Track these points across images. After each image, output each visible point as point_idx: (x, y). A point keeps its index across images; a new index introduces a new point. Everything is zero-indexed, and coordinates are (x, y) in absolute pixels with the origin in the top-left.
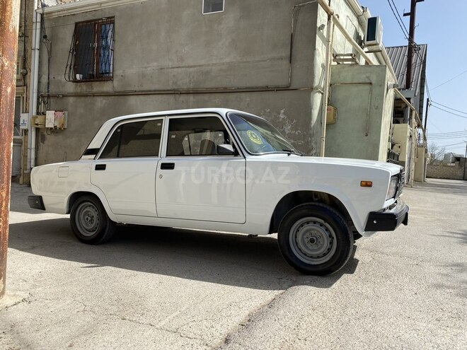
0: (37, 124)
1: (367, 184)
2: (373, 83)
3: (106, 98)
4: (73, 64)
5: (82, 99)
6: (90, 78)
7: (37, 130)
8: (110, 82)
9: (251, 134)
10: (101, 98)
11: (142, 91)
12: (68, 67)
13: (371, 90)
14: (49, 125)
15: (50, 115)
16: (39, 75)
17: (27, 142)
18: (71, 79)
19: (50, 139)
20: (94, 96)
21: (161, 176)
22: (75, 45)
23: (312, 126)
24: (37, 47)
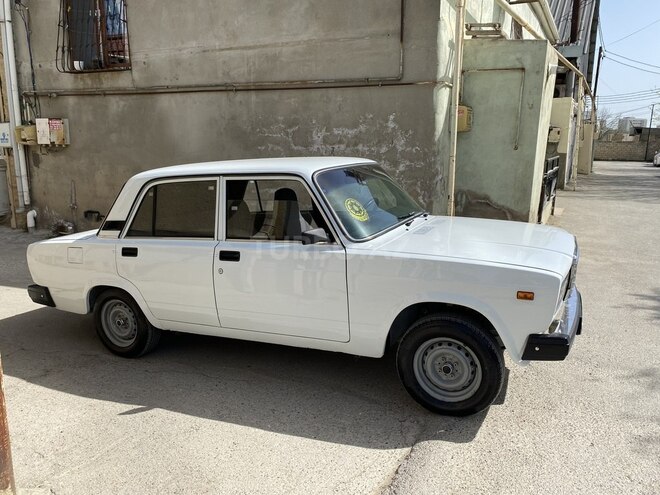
0: (24, 140)
1: (526, 296)
2: (527, 67)
3: (125, 98)
4: (66, 44)
5: (88, 99)
6: (95, 67)
7: (26, 148)
8: (127, 73)
9: (351, 205)
10: (117, 98)
11: (178, 87)
12: (60, 49)
13: (523, 80)
14: (43, 140)
15: (42, 124)
16: (16, 61)
17: (14, 166)
18: (67, 69)
19: (48, 160)
20: (105, 95)
21: (221, 271)
22: (65, 12)
23: (436, 139)
24: (8, 17)
